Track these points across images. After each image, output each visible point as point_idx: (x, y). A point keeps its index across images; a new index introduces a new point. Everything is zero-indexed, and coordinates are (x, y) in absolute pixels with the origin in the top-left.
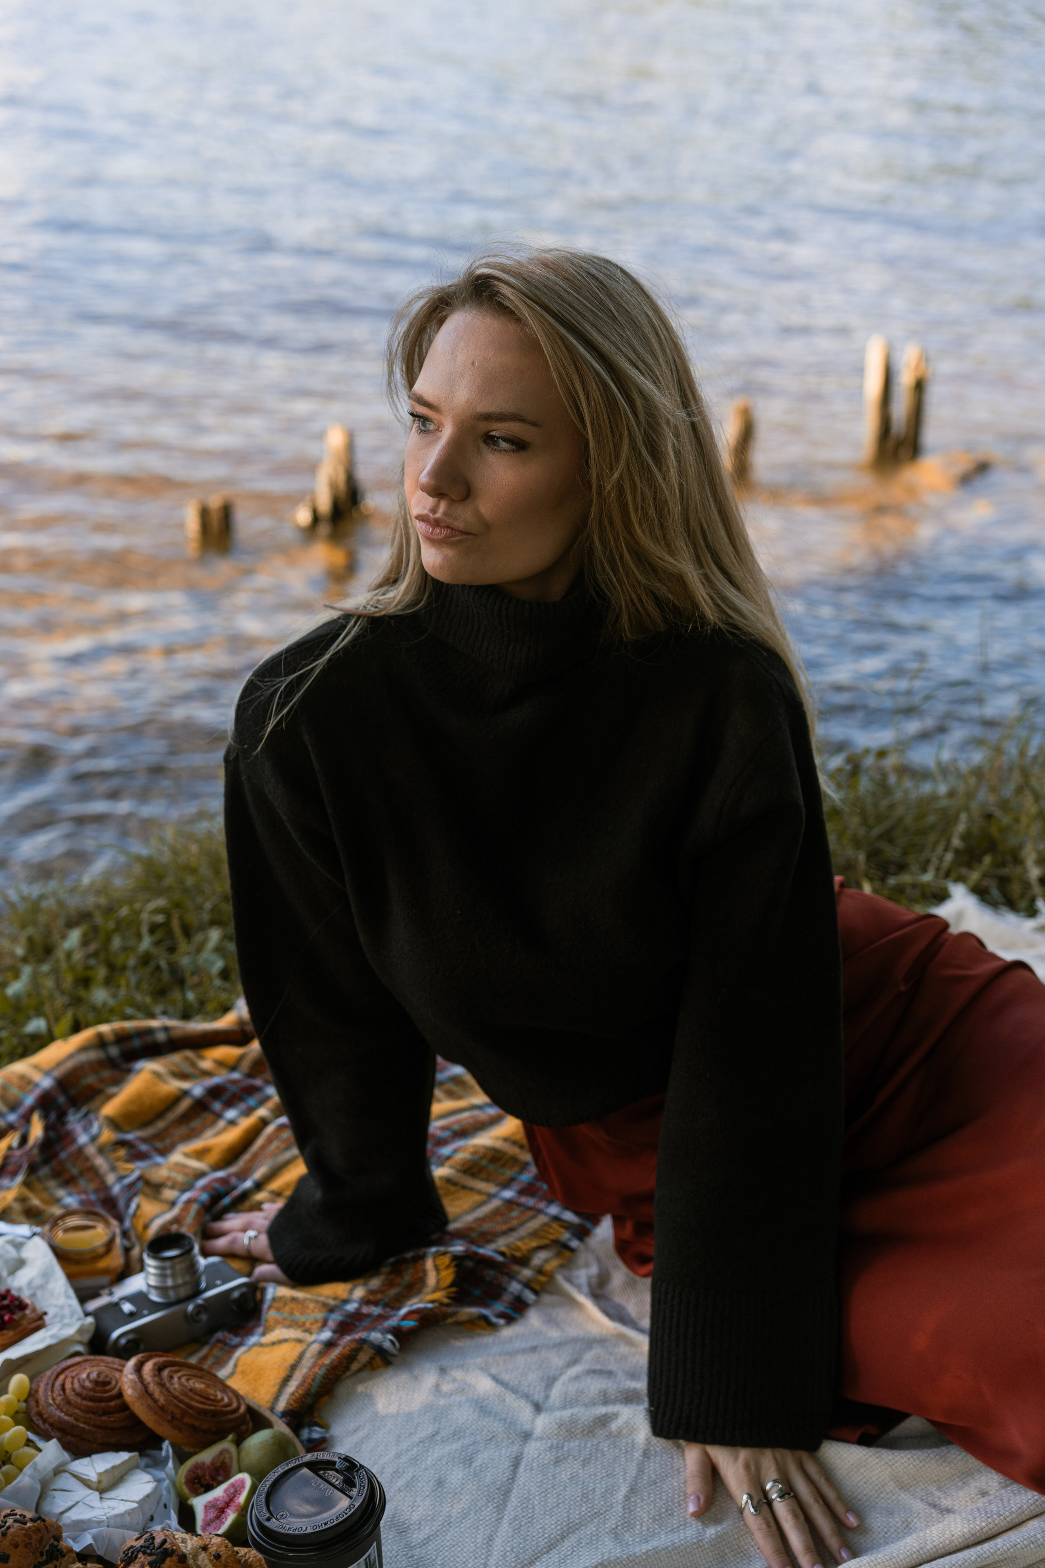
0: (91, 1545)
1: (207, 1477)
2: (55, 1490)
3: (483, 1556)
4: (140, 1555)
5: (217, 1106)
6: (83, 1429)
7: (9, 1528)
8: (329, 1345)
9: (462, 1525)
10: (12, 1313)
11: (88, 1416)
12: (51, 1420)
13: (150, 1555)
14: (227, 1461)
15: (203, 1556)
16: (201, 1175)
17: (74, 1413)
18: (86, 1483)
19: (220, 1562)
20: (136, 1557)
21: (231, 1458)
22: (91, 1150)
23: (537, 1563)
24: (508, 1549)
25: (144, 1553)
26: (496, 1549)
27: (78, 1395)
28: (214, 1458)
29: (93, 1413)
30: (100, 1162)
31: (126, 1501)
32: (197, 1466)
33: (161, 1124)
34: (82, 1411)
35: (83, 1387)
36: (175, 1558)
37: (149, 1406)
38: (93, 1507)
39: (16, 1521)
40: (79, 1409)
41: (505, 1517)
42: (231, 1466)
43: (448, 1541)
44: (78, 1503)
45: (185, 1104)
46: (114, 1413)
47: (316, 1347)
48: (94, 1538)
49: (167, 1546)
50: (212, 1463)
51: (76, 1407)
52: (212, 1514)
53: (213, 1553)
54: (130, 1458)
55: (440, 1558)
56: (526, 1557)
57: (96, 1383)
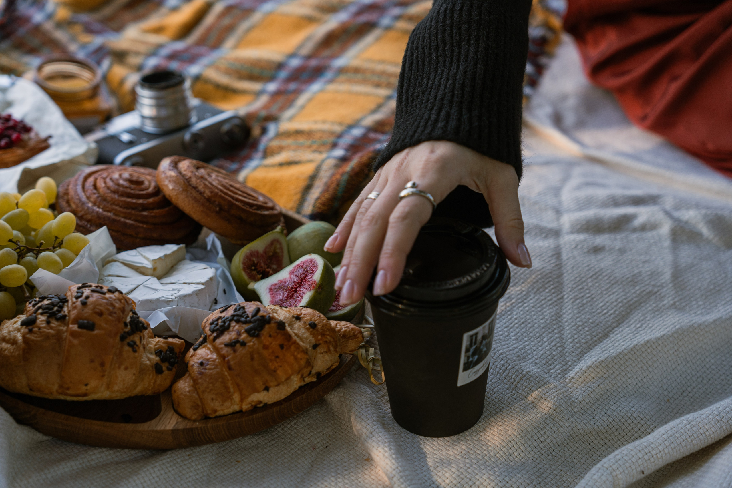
0: (164, 322)
1: (262, 265)
2: (109, 276)
3: (556, 331)
4: (233, 324)
6: (125, 224)
7: (87, 297)
8: (344, 160)
9: (526, 305)
11: (129, 211)
12: (89, 217)
13: (245, 323)
14: (278, 251)
15: (297, 323)
16: (160, 46)
17: (113, 209)
18: (140, 270)
19: (317, 330)
20: (229, 325)
21: (281, 248)
22: (48, 26)
23: (612, 336)
24: (579, 323)
25: (238, 322)
26: (566, 324)
27: (114, 192)
28: (266, 248)
29: (133, 209)
30: (60, 35)
31: (189, 284)
32: (253, 254)
33: (107, 11)
34: (121, 207)
35: (118, 185)
36: (273, 325)
37: (195, 198)
38: (156, 290)
39: (93, 291)
40: (118, 205)
41: (565, 297)
42: (282, 256)
43: (516, 319)
44: (138, 286)
46: (153, 209)
47: (331, 162)
48: (167, 314)
50: (265, 252)
51: (113, 204)
52: (281, 295)
53: (309, 322)
54: (179, 249)
55: (511, 334)
56: (599, 331)
57: (130, 181)
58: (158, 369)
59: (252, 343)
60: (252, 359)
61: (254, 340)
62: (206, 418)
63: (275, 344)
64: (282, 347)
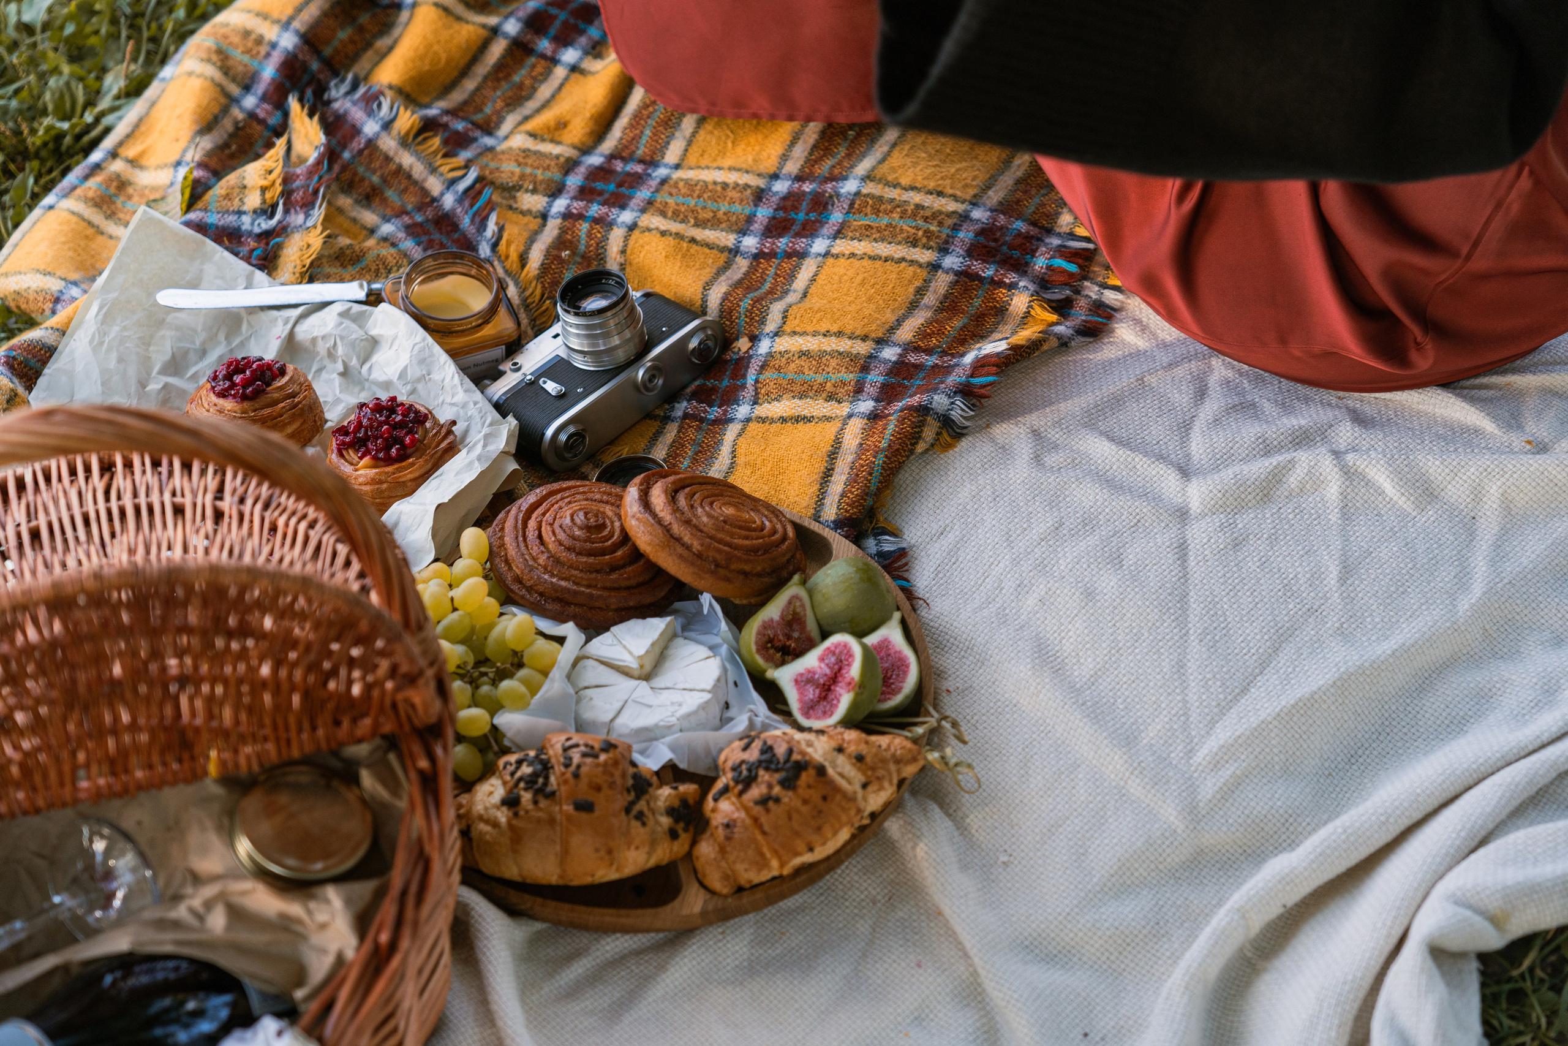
0: (671, 760)
1: (781, 637)
2: (586, 688)
3: (1178, 691)
4: (761, 772)
5: (544, 45)
6: (591, 595)
7: (579, 767)
8: (874, 417)
9: (1137, 651)
10: (411, 432)
11: (594, 575)
12: (541, 589)
13: (777, 770)
14: (798, 610)
15: (841, 759)
17: (572, 576)
18: (625, 672)
19: (866, 764)
20: (756, 776)
21: (803, 606)
22: (388, 144)
23: (1253, 690)
24: (1208, 676)
25: (767, 769)
26: (1192, 678)
27: (569, 549)
28: (783, 611)
29: (598, 571)
31: (691, 690)
32: (767, 625)
33: (469, 85)
34: (582, 571)
35: (574, 538)
36: (812, 772)
37: (681, 556)
38: (650, 706)
39: (584, 755)
40: (577, 569)
41: (1191, 632)
42: (805, 615)
43: (1124, 675)
44: (626, 702)
45: (498, 49)
46: (624, 566)
47: (856, 424)
48: (673, 748)
49: (796, 757)
50: (782, 617)
51: (571, 567)
52: (812, 693)
53: (854, 754)
54: (667, 626)
55: (1119, 700)
56: (1236, 684)
57: (588, 528)
58: (673, 835)
59: (787, 797)
60: (790, 818)
61: (790, 793)
62: (740, 889)
63: (815, 795)
64: (825, 798)
